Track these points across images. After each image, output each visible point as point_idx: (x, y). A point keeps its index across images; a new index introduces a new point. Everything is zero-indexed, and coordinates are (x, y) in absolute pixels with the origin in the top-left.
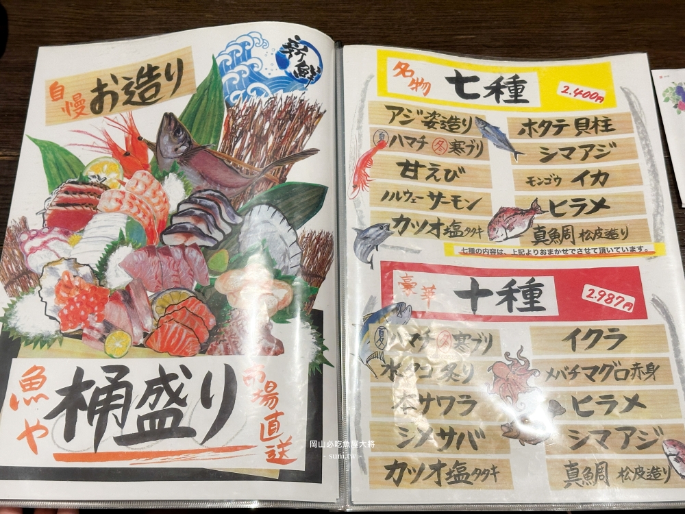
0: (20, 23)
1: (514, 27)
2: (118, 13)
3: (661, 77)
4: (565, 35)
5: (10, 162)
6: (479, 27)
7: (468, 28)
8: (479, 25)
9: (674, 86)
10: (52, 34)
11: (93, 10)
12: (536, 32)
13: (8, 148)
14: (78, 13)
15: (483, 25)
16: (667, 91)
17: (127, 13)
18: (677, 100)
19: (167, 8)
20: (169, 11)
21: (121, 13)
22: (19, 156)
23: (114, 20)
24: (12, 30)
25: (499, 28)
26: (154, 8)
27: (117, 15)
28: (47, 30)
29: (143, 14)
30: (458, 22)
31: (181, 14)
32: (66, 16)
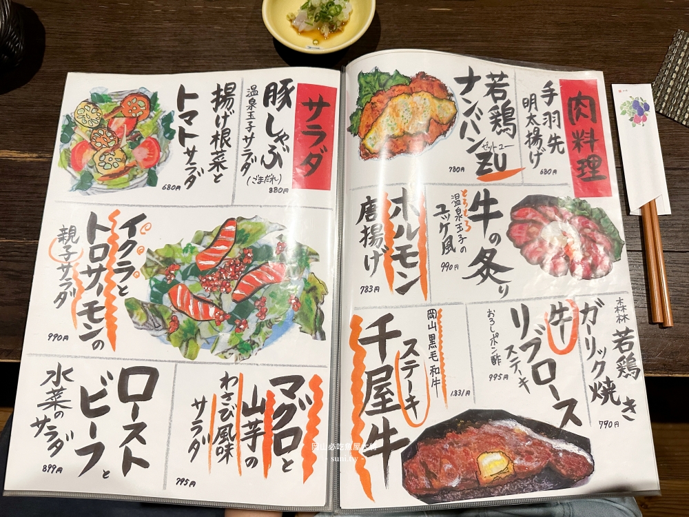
0: (57, 36)
1: (486, 41)
2: (140, 26)
3: (620, 91)
4: (531, 49)
5: (43, 163)
6: (455, 40)
7: (445, 40)
8: (455, 38)
9: (631, 100)
10: (83, 46)
11: (118, 24)
12: (506, 46)
13: (43, 151)
14: (105, 26)
15: (459, 38)
16: (624, 104)
17: (147, 26)
18: (633, 113)
19: (181, 21)
20: (182, 23)
21: (142, 26)
22: (52, 157)
23: (135, 32)
24: (49, 41)
25: (473, 41)
26: (170, 21)
27: (139, 28)
28: (79, 42)
29: (160, 26)
30: (436, 35)
31: (192, 26)
32: (95, 29)
